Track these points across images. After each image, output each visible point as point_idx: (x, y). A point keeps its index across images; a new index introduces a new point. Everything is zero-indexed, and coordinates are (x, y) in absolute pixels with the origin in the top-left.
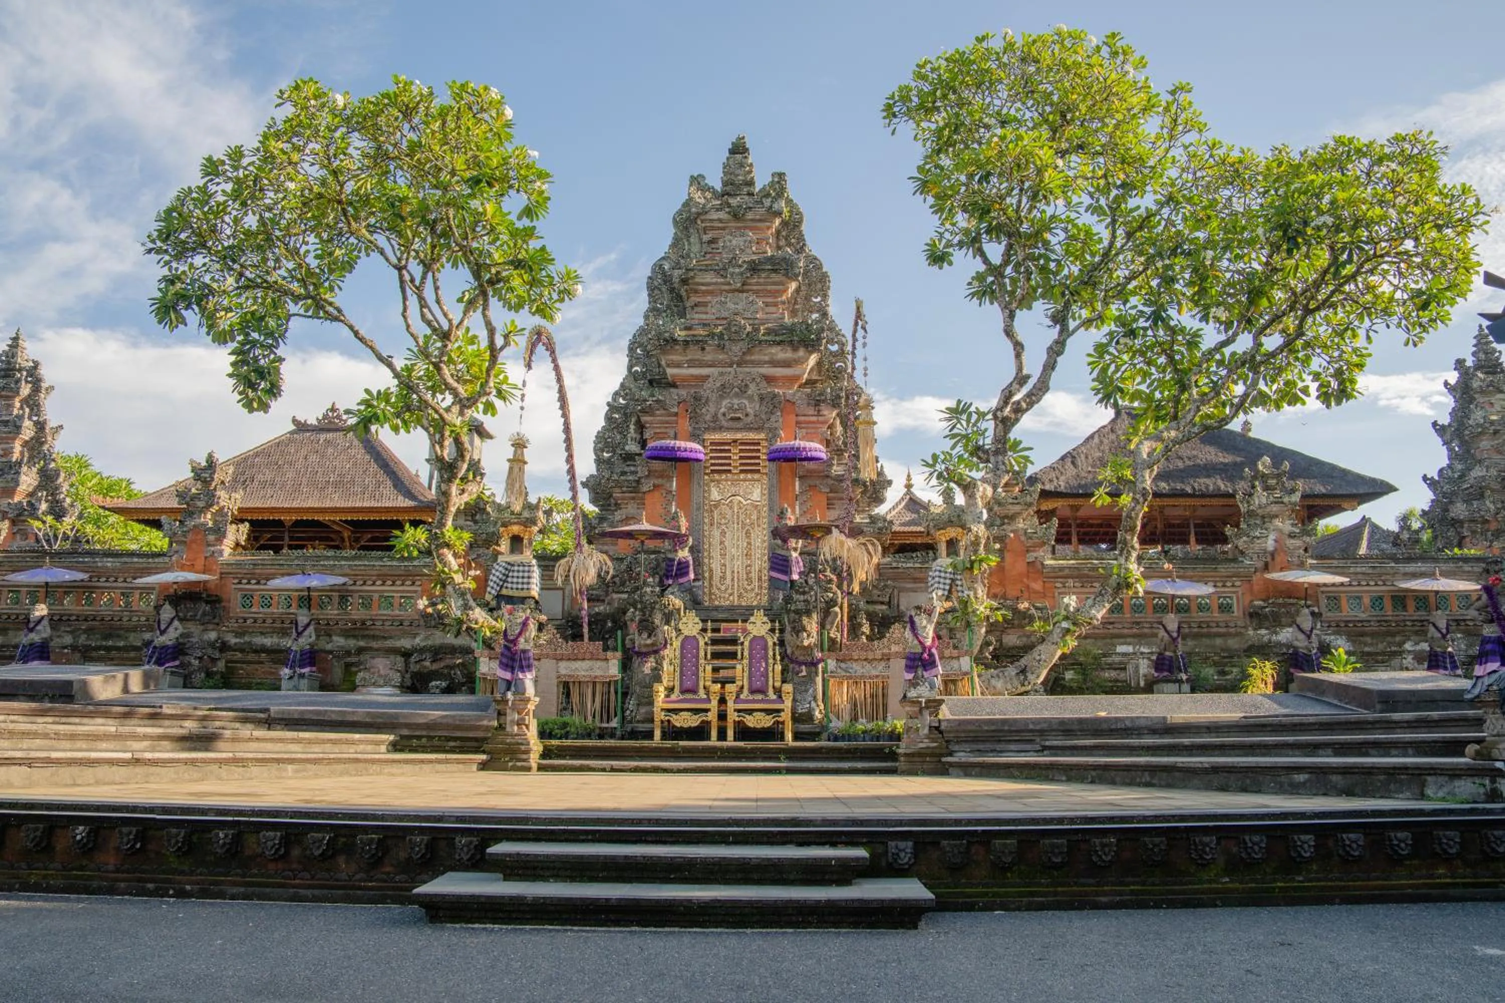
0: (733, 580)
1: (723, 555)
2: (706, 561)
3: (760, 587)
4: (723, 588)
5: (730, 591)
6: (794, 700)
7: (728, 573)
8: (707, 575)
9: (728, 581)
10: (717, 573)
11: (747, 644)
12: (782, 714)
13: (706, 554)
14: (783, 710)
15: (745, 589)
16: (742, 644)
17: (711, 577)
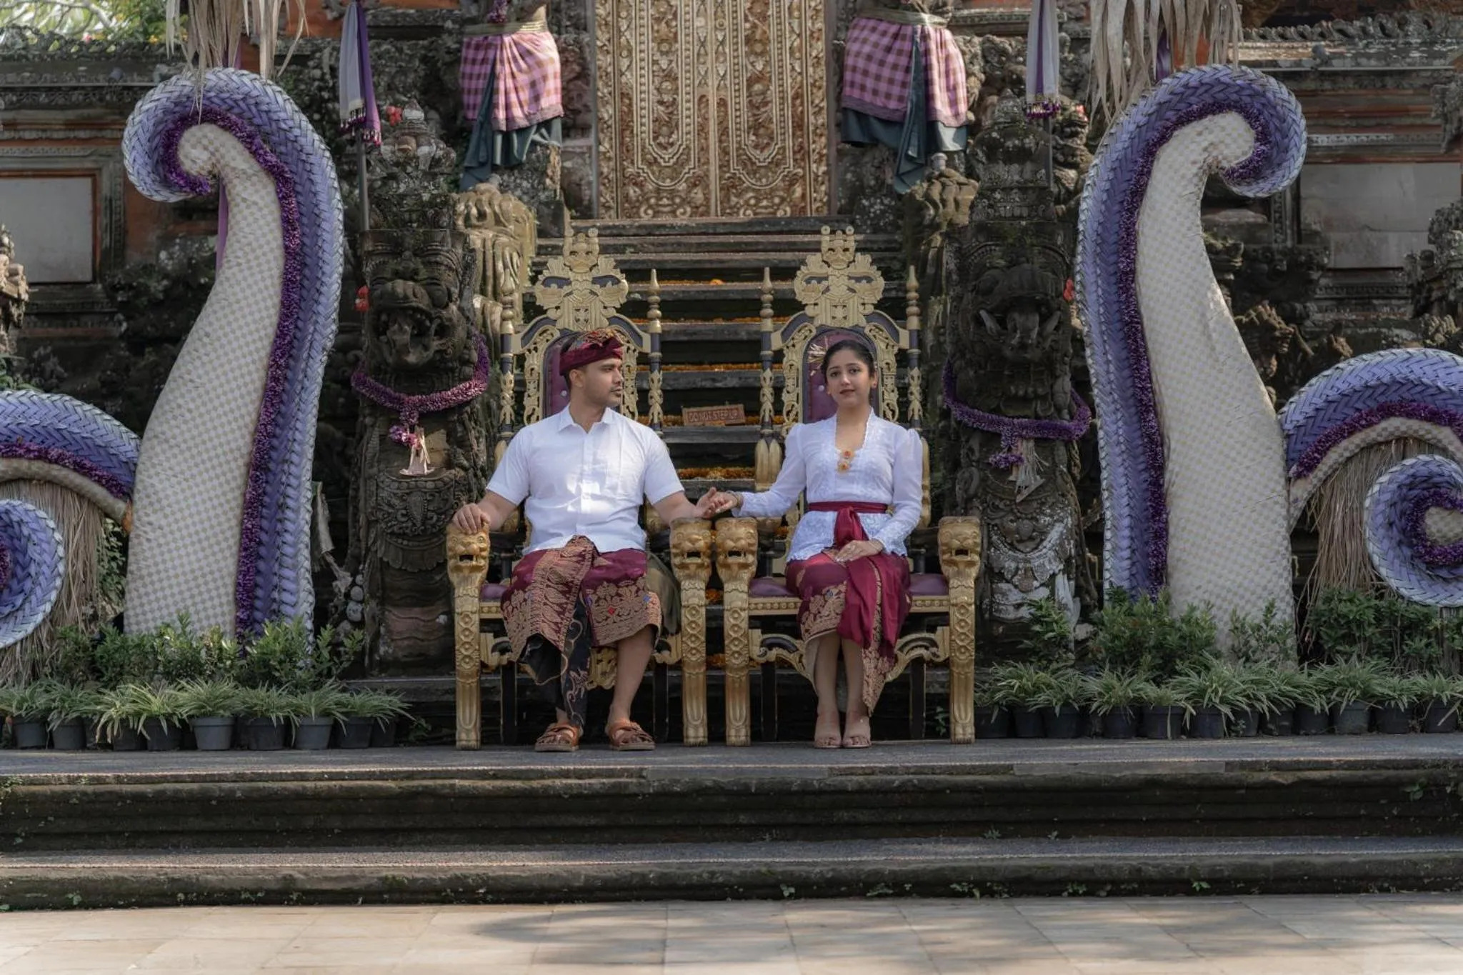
0: (702, 130)
1: (666, 42)
2: (604, 60)
3: (802, 153)
4: (667, 157)
5: (690, 170)
6: (991, 575)
7: (686, 107)
8: (607, 113)
9: (685, 134)
10: (645, 109)
11: (794, 358)
12: (940, 634)
13: (602, 37)
14: (941, 619)
15: (748, 163)
16: (778, 356)
17: (625, 125)
